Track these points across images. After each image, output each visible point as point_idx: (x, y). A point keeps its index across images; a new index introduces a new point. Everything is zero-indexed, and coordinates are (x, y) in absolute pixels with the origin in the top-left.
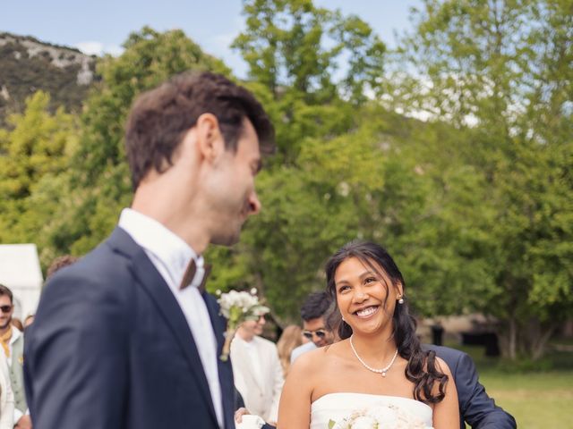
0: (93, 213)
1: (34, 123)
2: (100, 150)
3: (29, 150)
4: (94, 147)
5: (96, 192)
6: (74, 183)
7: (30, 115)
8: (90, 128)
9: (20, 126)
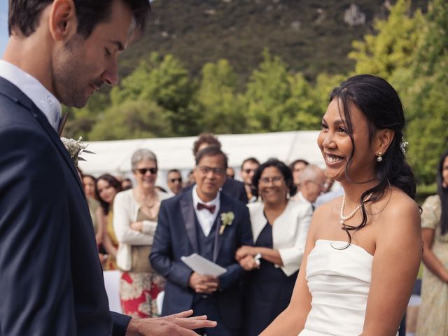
0: (428, 97)
1: (395, 26)
2: (440, 42)
3: (390, 50)
4: (436, 41)
5: (432, 79)
6: (417, 74)
7: (393, 20)
8: (433, 25)
9: (384, 31)
